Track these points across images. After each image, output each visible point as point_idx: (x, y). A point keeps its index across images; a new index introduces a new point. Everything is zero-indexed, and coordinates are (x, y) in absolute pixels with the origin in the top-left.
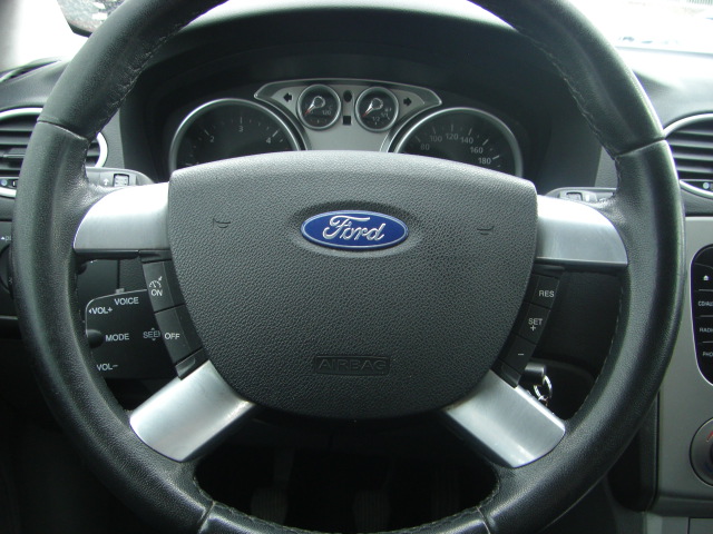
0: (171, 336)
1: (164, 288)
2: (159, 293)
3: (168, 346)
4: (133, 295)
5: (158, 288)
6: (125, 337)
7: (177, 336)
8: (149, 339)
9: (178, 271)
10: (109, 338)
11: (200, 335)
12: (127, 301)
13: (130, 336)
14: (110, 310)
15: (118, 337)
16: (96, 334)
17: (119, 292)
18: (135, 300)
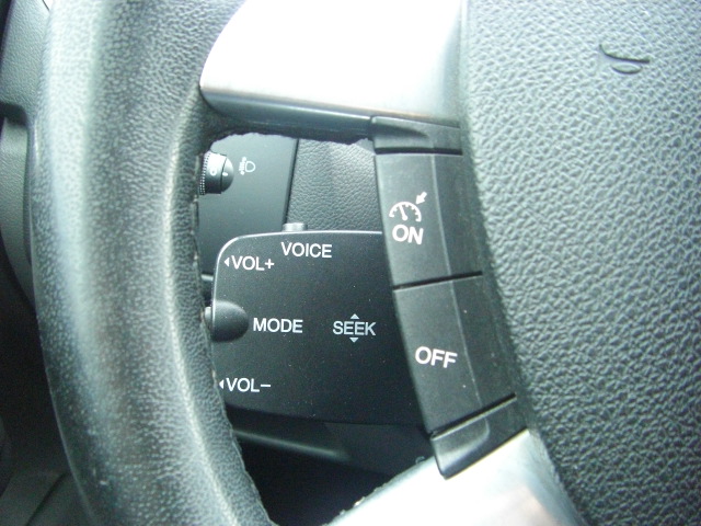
0: (433, 356)
1: (428, 225)
2: (416, 236)
3: (420, 380)
4: (322, 239)
5: (412, 222)
6: (295, 326)
7: (449, 358)
8: (345, 338)
9: (484, 180)
10: (261, 325)
11: (527, 371)
12: (307, 250)
13: (305, 326)
14: (270, 264)
15: (280, 325)
16: (233, 313)
17: (293, 228)
18: (325, 251)
